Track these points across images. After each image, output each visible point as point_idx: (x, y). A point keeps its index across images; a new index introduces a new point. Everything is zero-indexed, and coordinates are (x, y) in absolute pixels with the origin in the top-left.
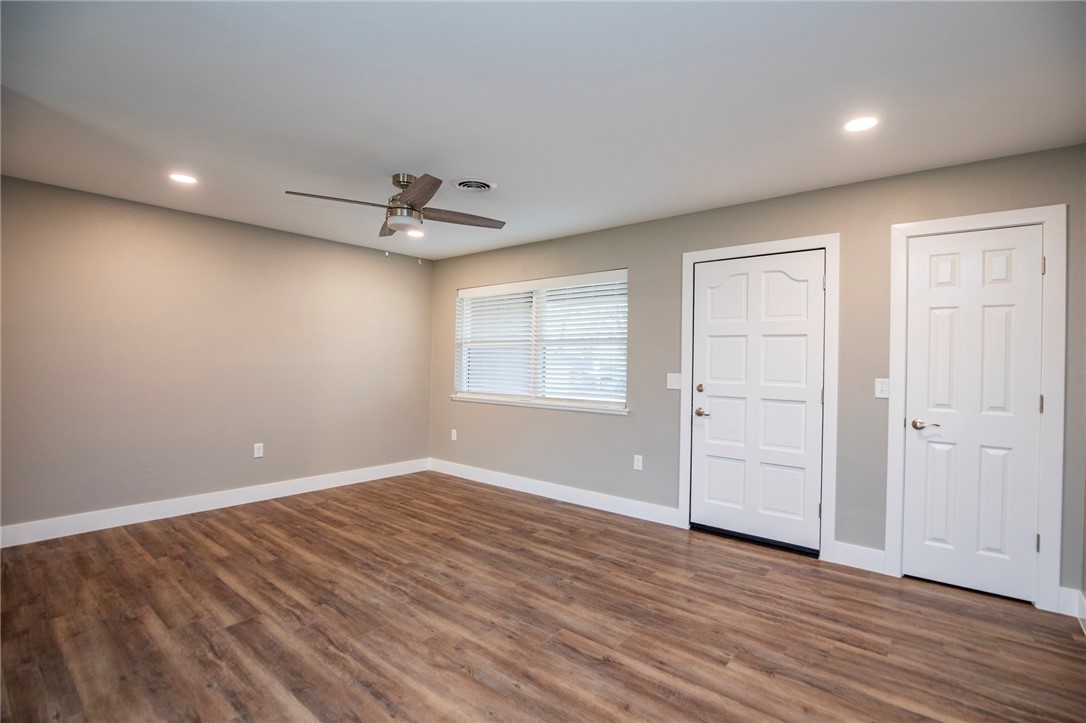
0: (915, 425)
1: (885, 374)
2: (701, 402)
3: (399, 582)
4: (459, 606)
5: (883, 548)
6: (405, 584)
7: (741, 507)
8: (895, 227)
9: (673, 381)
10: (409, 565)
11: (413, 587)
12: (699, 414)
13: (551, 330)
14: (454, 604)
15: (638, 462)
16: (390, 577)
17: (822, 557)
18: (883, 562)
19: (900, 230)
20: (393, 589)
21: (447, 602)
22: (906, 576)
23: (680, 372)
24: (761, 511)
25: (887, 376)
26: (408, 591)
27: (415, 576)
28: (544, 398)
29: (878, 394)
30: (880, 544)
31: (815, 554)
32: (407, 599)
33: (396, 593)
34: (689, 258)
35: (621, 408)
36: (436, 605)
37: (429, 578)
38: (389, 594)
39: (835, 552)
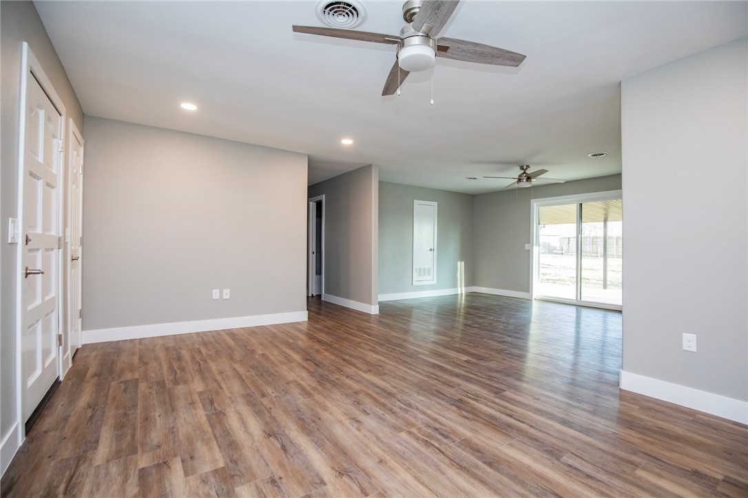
3: (407, 411)
4: (363, 388)
6: (401, 408)
10: (400, 430)
11: (395, 405)
14: (366, 390)
16: (415, 417)
20: (410, 406)
21: (370, 392)
26: (398, 402)
27: (393, 415)
32: (398, 396)
33: (408, 402)
36: (378, 391)
37: (380, 412)
38: (412, 402)
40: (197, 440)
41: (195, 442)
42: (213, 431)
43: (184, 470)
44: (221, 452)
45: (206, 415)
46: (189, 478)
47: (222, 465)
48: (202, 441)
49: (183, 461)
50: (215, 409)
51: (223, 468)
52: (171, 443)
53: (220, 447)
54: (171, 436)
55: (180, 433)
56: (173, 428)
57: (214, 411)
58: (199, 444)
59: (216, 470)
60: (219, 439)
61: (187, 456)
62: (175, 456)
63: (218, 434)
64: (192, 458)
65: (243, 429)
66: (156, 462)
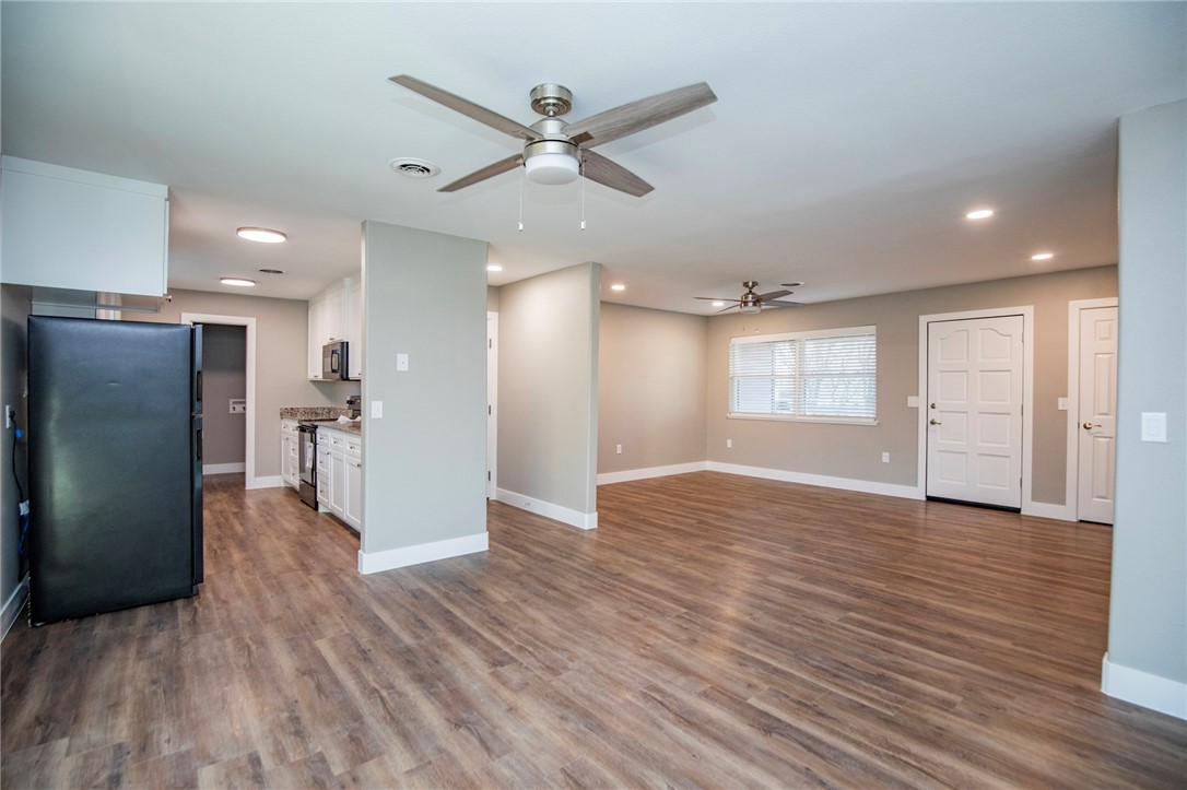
0: (1085, 427)
1: (1065, 395)
2: (933, 414)
5: (1064, 504)
7: (964, 484)
8: (1071, 303)
9: (912, 401)
12: (933, 423)
13: (811, 365)
15: (886, 457)
17: (1022, 513)
18: (1065, 513)
19: (1074, 306)
22: (1081, 521)
23: (918, 395)
24: (979, 485)
25: (1066, 396)
28: (805, 415)
29: (1060, 408)
30: (1062, 501)
31: (1018, 511)
34: (923, 319)
35: (872, 420)
39: (1031, 509)
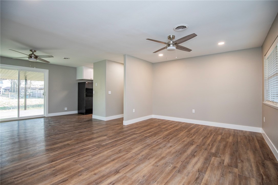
40: (216, 167)
41: (217, 166)
42: (208, 166)
43: (224, 161)
44: (211, 160)
45: (205, 174)
46: (224, 159)
47: (213, 157)
48: (214, 165)
49: (223, 163)
50: (200, 174)
51: (214, 156)
52: (225, 171)
53: (211, 161)
54: (224, 173)
55: (220, 172)
56: (222, 176)
57: (201, 173)
58: (216, 165)
59: (216, 157)
60: (209, 163)
61: (221, 164)
62: (225, 166)
63: (208, 164)
64: (220, 163)
65: (199, 161)
66: (232, 168)
